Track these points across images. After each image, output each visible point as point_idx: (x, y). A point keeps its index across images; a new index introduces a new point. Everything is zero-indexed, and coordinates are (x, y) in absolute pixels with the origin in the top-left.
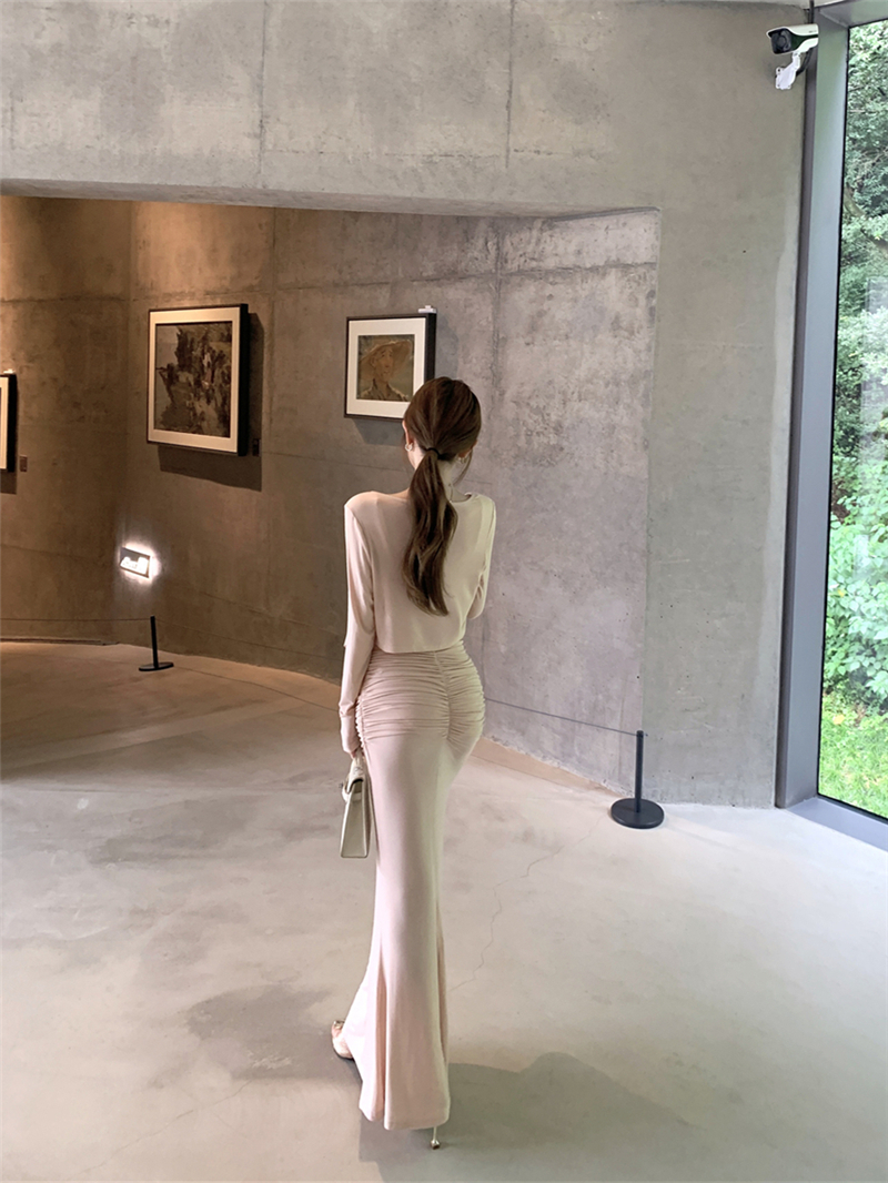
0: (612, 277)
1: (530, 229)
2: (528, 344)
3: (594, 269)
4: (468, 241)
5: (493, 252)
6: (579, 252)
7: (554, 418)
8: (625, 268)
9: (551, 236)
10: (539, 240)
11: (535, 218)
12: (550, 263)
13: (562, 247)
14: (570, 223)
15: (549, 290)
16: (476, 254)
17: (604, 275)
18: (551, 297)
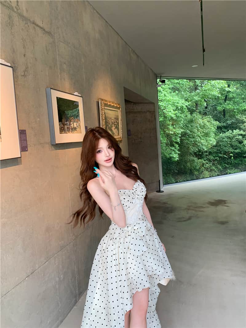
0: (148, 113)
1: (131, 104)
2: (132, 124)
3: (144, 112)
6: (141, 109)
7: (140, 136)
8: (150, 112)
9: (136, 106)
10: (133, 107)
11: (132, 102)
12: (136, 111)
13: (138, 108)
14: (140, 104)
15: (136, 115)
17: (146, 113)
18: (136, 116)
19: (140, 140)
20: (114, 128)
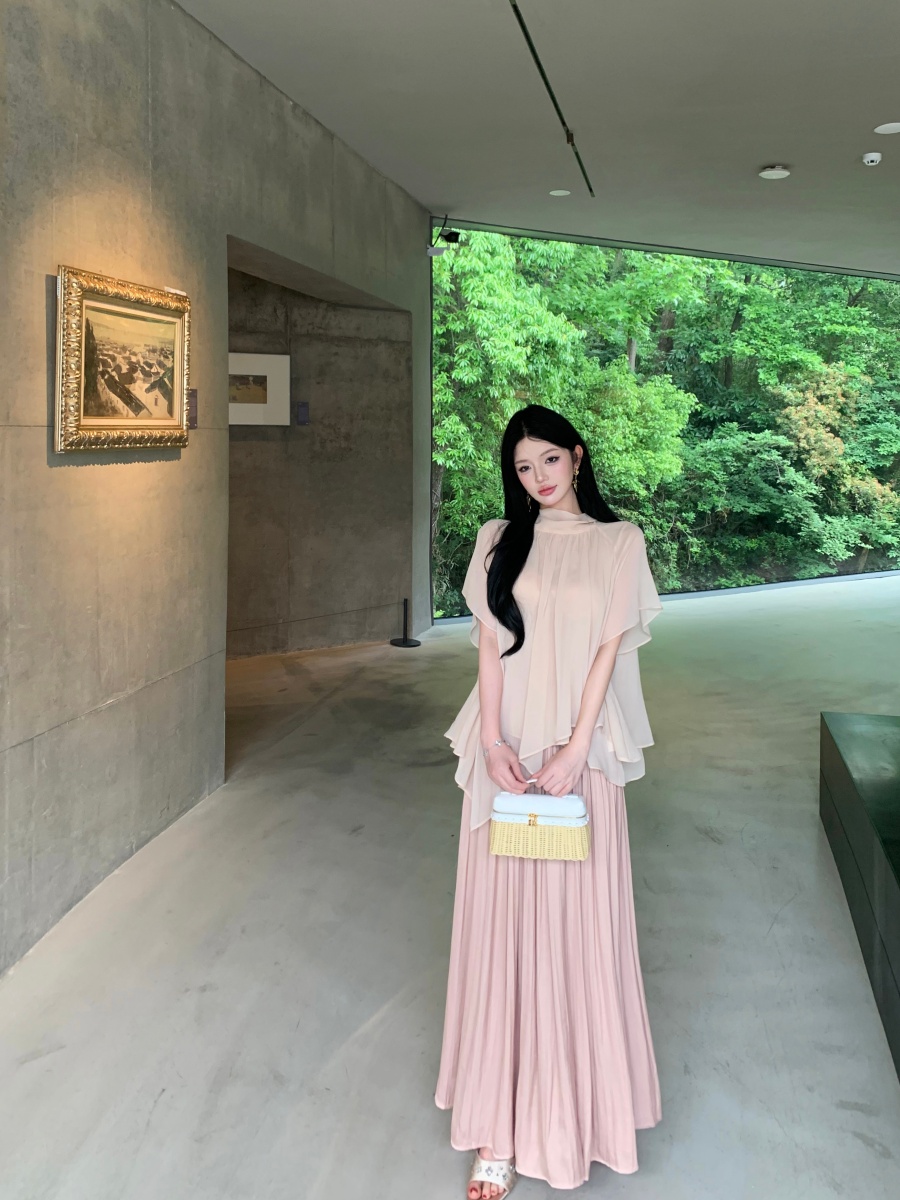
0: (382, 347)
2: (318, 383)
3: (369, 341)
4: (256, 306)
5: (282, 318)
6: (358, 329)
7: (343, 430)
8: (390, 342)
9: (335, 316)
10: (324, 317)
11: (321, 301)
12: (336, 333)
13: (344, 323)
14: (351, 310)
15: (334, 349)
16: (265, 317)
17: (377, 345)
18: (336, 354)
19: (344, 444)
20: (147, 385)
